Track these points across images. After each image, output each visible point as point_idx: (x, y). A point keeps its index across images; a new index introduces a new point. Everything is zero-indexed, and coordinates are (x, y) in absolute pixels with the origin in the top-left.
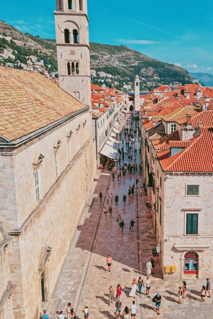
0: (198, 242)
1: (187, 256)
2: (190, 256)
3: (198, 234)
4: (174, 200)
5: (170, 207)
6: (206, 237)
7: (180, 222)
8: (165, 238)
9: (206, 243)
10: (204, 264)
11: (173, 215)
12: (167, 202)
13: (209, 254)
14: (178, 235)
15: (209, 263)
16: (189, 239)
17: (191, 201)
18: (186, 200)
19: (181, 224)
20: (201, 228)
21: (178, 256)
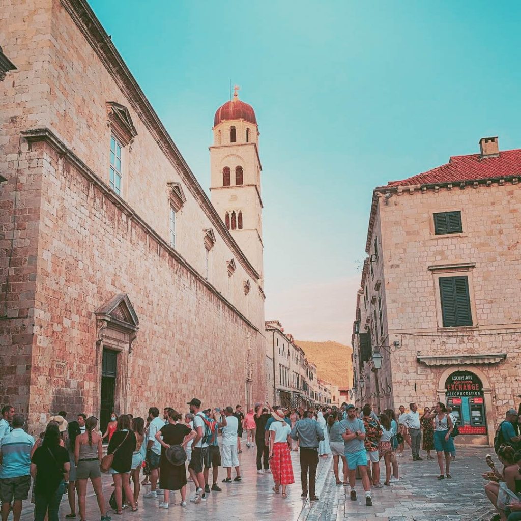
0: (476, 345)
1: (453, 386)
2: (460, 387)
3: (474, 325)
4: (405, 250)
5: (398, 266)
6: (494, 332)
7: (425, 299)
8: (392, 339)
9: (496, 347)
10: (499, 403)
11: (406, 284)
12: (391, 257)
13: (508, 378)
14: (422, 331)
15: (513, 401)
16: (453, 340)
17: (445, 248)
18: (433, 248)
19: (428, 303)
20: (479, 311)
21: (430, 384)
